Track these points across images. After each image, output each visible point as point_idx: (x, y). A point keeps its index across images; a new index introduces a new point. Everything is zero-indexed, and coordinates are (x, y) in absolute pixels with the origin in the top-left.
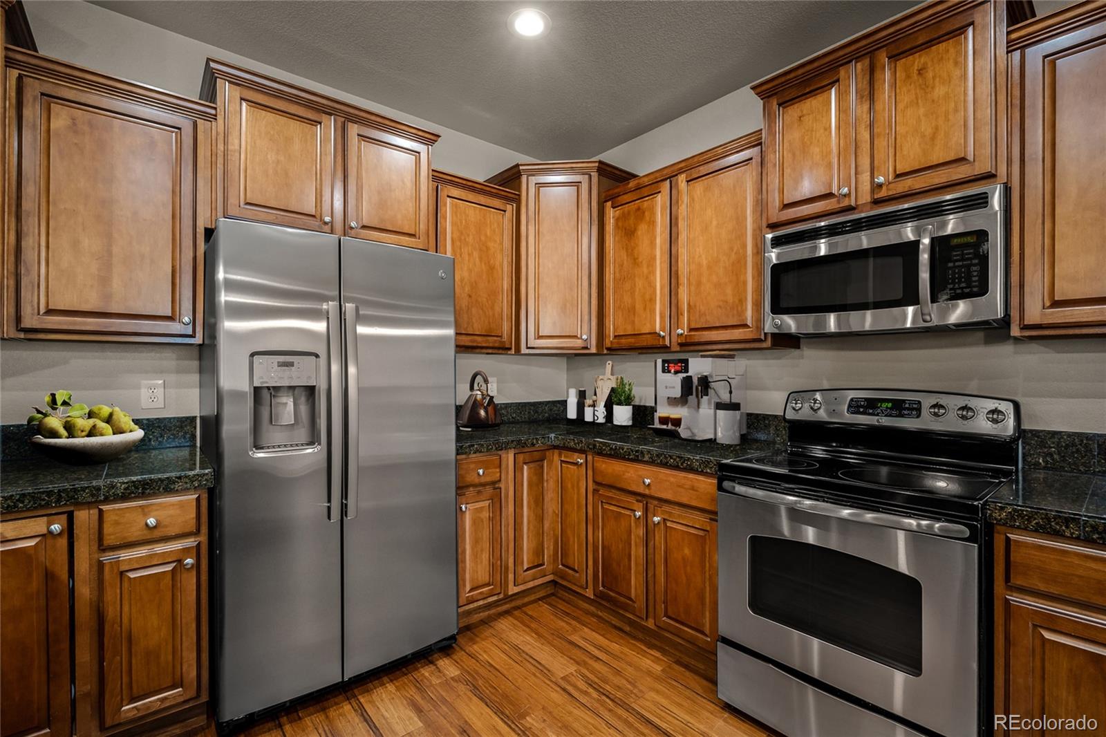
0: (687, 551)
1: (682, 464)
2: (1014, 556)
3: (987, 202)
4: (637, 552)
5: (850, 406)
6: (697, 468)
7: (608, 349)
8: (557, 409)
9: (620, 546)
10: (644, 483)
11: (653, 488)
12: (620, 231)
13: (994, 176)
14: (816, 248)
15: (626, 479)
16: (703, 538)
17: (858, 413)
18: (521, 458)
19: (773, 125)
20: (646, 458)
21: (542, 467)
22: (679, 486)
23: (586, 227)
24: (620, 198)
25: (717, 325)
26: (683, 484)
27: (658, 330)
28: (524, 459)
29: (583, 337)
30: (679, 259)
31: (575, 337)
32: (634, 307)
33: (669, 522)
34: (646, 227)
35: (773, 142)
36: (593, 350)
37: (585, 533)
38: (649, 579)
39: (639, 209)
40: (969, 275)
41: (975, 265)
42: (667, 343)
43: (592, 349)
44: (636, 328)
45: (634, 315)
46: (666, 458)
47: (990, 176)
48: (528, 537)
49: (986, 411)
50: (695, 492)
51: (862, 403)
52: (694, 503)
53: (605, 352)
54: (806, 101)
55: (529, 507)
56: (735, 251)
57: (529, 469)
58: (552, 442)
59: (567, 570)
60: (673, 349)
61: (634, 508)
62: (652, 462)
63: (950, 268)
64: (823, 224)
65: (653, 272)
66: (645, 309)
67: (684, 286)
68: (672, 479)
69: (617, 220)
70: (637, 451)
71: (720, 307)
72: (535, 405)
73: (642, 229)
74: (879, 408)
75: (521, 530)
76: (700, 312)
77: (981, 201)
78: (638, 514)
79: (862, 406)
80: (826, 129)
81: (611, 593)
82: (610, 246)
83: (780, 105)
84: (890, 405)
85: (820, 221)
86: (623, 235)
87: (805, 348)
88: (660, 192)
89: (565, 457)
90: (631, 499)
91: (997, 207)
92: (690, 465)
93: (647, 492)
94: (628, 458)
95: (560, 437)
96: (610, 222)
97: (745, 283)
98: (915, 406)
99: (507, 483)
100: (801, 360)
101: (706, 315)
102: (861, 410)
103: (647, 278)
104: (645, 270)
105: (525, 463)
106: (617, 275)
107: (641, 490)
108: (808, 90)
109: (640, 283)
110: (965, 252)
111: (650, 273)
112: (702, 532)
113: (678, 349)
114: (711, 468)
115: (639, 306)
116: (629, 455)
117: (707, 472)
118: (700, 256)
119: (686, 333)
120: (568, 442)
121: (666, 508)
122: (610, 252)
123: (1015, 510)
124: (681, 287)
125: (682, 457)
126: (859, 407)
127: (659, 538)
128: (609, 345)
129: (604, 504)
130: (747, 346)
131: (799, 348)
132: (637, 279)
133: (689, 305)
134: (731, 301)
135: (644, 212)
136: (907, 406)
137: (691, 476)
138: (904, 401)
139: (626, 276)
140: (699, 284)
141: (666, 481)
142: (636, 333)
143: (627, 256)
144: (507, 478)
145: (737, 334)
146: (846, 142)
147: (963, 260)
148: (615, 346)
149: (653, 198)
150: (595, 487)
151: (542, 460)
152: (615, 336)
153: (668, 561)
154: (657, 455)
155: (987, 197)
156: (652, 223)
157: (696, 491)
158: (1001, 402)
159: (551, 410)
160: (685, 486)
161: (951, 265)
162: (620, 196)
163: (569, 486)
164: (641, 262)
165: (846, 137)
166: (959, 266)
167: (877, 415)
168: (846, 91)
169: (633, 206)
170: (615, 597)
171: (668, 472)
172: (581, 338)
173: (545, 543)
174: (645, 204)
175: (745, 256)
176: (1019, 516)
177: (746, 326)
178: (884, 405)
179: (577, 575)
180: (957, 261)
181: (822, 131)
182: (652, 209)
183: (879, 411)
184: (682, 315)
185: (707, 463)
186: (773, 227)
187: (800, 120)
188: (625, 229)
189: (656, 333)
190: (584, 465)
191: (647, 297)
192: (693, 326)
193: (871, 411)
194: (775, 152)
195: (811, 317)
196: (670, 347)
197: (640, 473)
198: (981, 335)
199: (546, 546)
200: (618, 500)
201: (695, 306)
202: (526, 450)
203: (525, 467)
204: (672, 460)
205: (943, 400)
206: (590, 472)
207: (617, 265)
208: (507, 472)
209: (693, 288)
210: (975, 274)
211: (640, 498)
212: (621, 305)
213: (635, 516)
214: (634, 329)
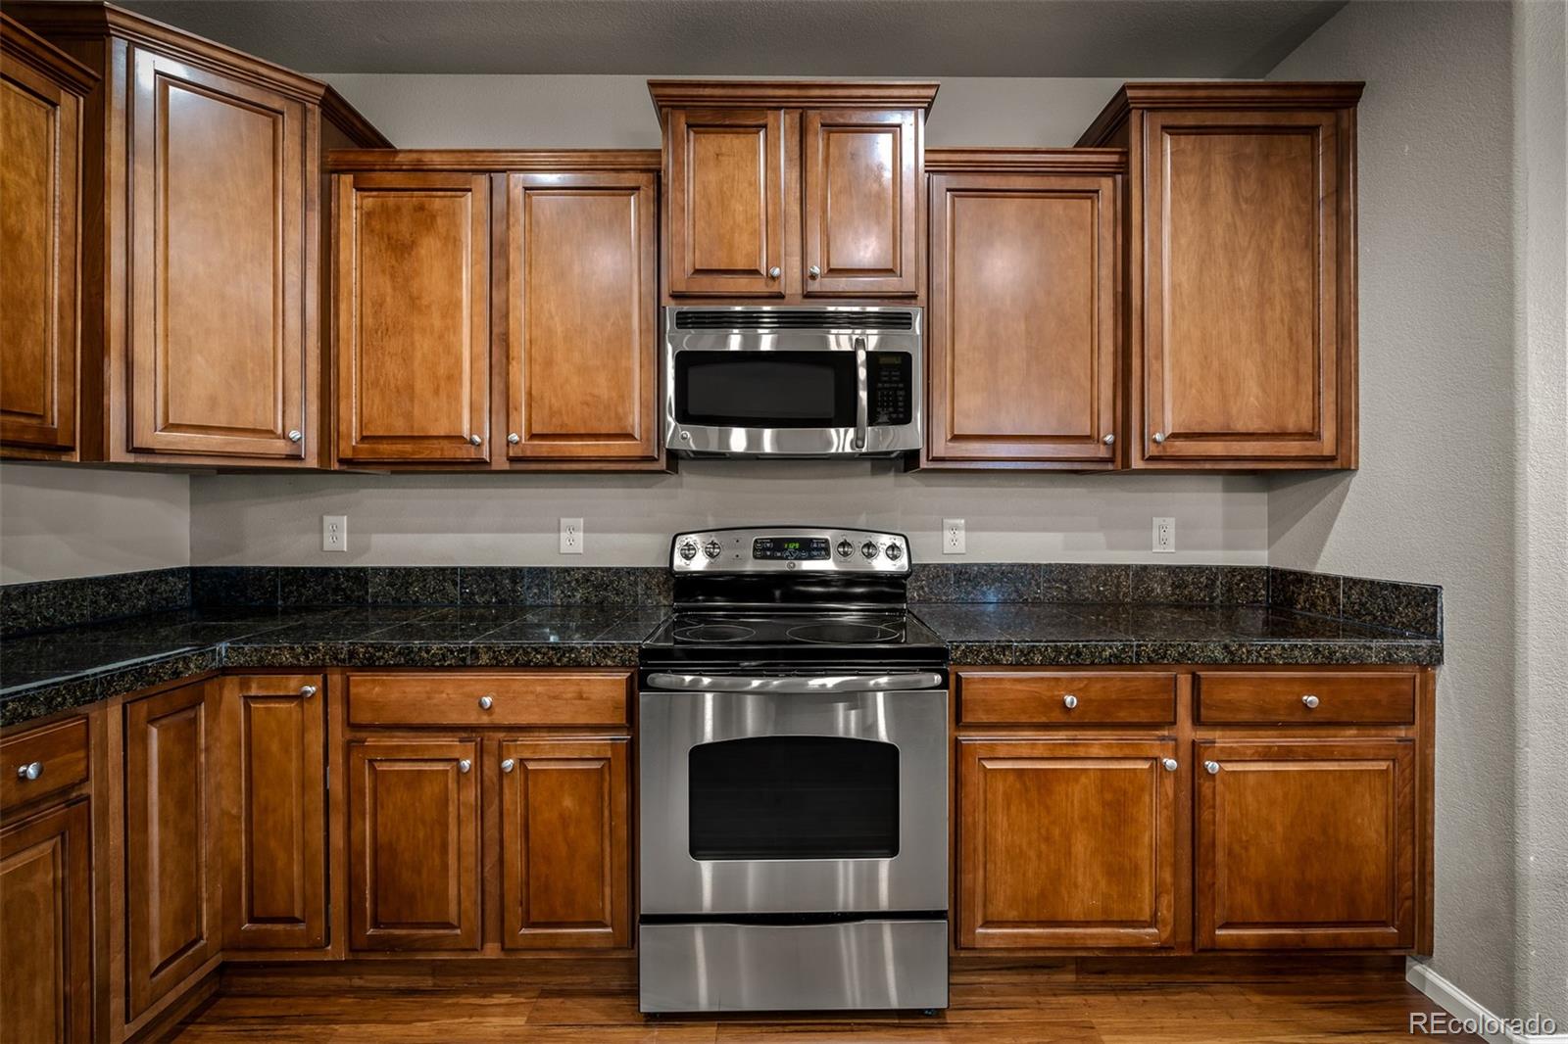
0: (568, 802)
1: (559, 660)
2: (965, 695)
3: (911, 324)
4: (463, 835)
5: (755, 549)
6: (589, 662)
7: (341, 461)
8: (168, 588)
9: (421, 835)
10: (481, 705)
11: (497, 710)
12: (376, 239)
13: (915, 297)
14: (725, 339)
15: (435, 705)
16: (600, 771)
17: (765, 557)
18: (142, 709)
19: (680, 150)
20: (484, 659)
21: (194, 721)
22: (555, 698)
23: (295, 208)
24: (374, 175)
25: (583, 431)
26: (561, 693)
27: (466, 433)
28: (150, 712)
29: (292, 435)
30: (511, 315)
31: (270, 433)
32: (412, 387)
33: (532, 763)
34: (439, 245)
35: (681, 176)
36: (312, 462)
37: (322, 834)
38: (486, 874)
39: (421, 208)
40: (896, 401)
41: (901, 389)
42: (486, 456)
43: (308, 459)
44: (416, 426)
45: (412, 400)
46: (526, 653)
47: (912, 297)
48: (162, 892)
49: (885, 548)
50: (584, 702)
51: (768, 545)
52: (582, 720)
53: (336, 466)
54: (727, 135)
55: (164, 821)
56: (612, 321)
57: (162, 731)
58: (221, 661)
59: (269, 926)
60: (495, 467)
61: (456, 755)
62: (497, 665)
63: (880, 389)
64: (738, 308)
65: (456, 329)
66: (437, 392)
67: (519, 363)
68: (539, 689)
69: (368, 216)
70: (461, 651)
71: (587, 404)
72: (111, 585)
73: (429, 247)
74: (787, 549)
75: (143, 881)
76: (550, 408)
77: (903, 321)
78: (466, 763)
79: (769, 549)
80: (750, 184)
81: (397, 932)
82: (350, 262)
83: (689, 126)
84: (797, 545)
85: (737, 305)
86: (383, 247)
87: (684, 474)
88: (470, 190)
89: (260, 687)
90: (444, 740)
91: (918, 332)
92: (575, 660)
93: (485, 720)
94: (442, 666)
95: (247, 648)
96: (350, 216)
97: (629, 371)
98: (823, 545)
99: (103, 779)
100: (679, 490)
101: (561, 414)
102: (768, 553)
103: (441, 337)
104: (437, 323)
105: (152, 721)
106: (369, 321)
107: (473, 718)
108: (727, 123)
109: (423, 346)
110: (893, 373)
111: (447, 328)
112: (597, 763)
113: (507, 466)
114: (615, 657)
115: (422, 385)
116: (444, 658)
117: (606, 666)
118: (552, 317)
119: (523, 442)
120: (274, 655)
121: (526, 740)
122: (349, 273)
123: (967, 647)
124: (514, 363)
125: (559, 648)
126: (765, 549)
127: (512, 797)
128: (348, 454)
129: (376, 764)
130: (630, 466)
131: (677, 473)
132: (417, 337)
133: (530, 394)
134: (606, 397)
135: (433, 217)
136: (815, 545)
137: (576, 677)
138: (811, 540)
139: (391, 325)
140: (549, 363)
141: (527, 692)
142: (416, 434)
143: (394, 289)
144: (103, 768)
145: (618, 448)
146: (775, 209)
147: (890, 382)
148: (362, 456)
149: (456, 197)
150: (349, 735)
151: (194, 705)
152: (364, 439)
153: (531, 831)
154: (508, 652)
155: (910, 319)
156: (452, 242)
157: (587, 699)
158: (897, 537)
159: (153, 591)
160: (565, 696)
161: (880, 385)
162: (375, 170)
163: (275, 747)
164: (428, 307)
165: (775, 204)
166: (886, 388)
167: (786, 559)
168: (775, 145)
169: (408, 201)
170: (408, 936)
171: (530, 677)
172: (285, 436)
173: (204, 889)
174: (437, 203)
175: (629, 332)
176: (971, 652)
177: (630, 436)
178: (792, 546)
179: (302, 927)
180: (885, 382)
181: (746, 185)
182: (453, 217)
183: (788, 554)
184: (516, 409)
185: (606, 651)
186: (677, 296)
187: (717, 158)
188: (389, 239)
189: (462, 437)
190: (320, 696)
191: (442, 371)
192: (536, 430)
193: (779, 554)
194: (683, 190)
195: (713, 431)
196: (490, 464)
197: (467, 689)
198: (868, 465)
199: (205, 895)
200: (414, 749)
201: (542, 398)
202: (161, 687)
203: (154, 731)
204: (539, 656)
205: (850, 537)
206: (336, 710)
207: (368, 303)
208: (105, 754)
209: (537, 368)
210: (901, 399)
211: (464, 735)
212: (378, 380)
213: (459, 770)
214: (412, 427)
